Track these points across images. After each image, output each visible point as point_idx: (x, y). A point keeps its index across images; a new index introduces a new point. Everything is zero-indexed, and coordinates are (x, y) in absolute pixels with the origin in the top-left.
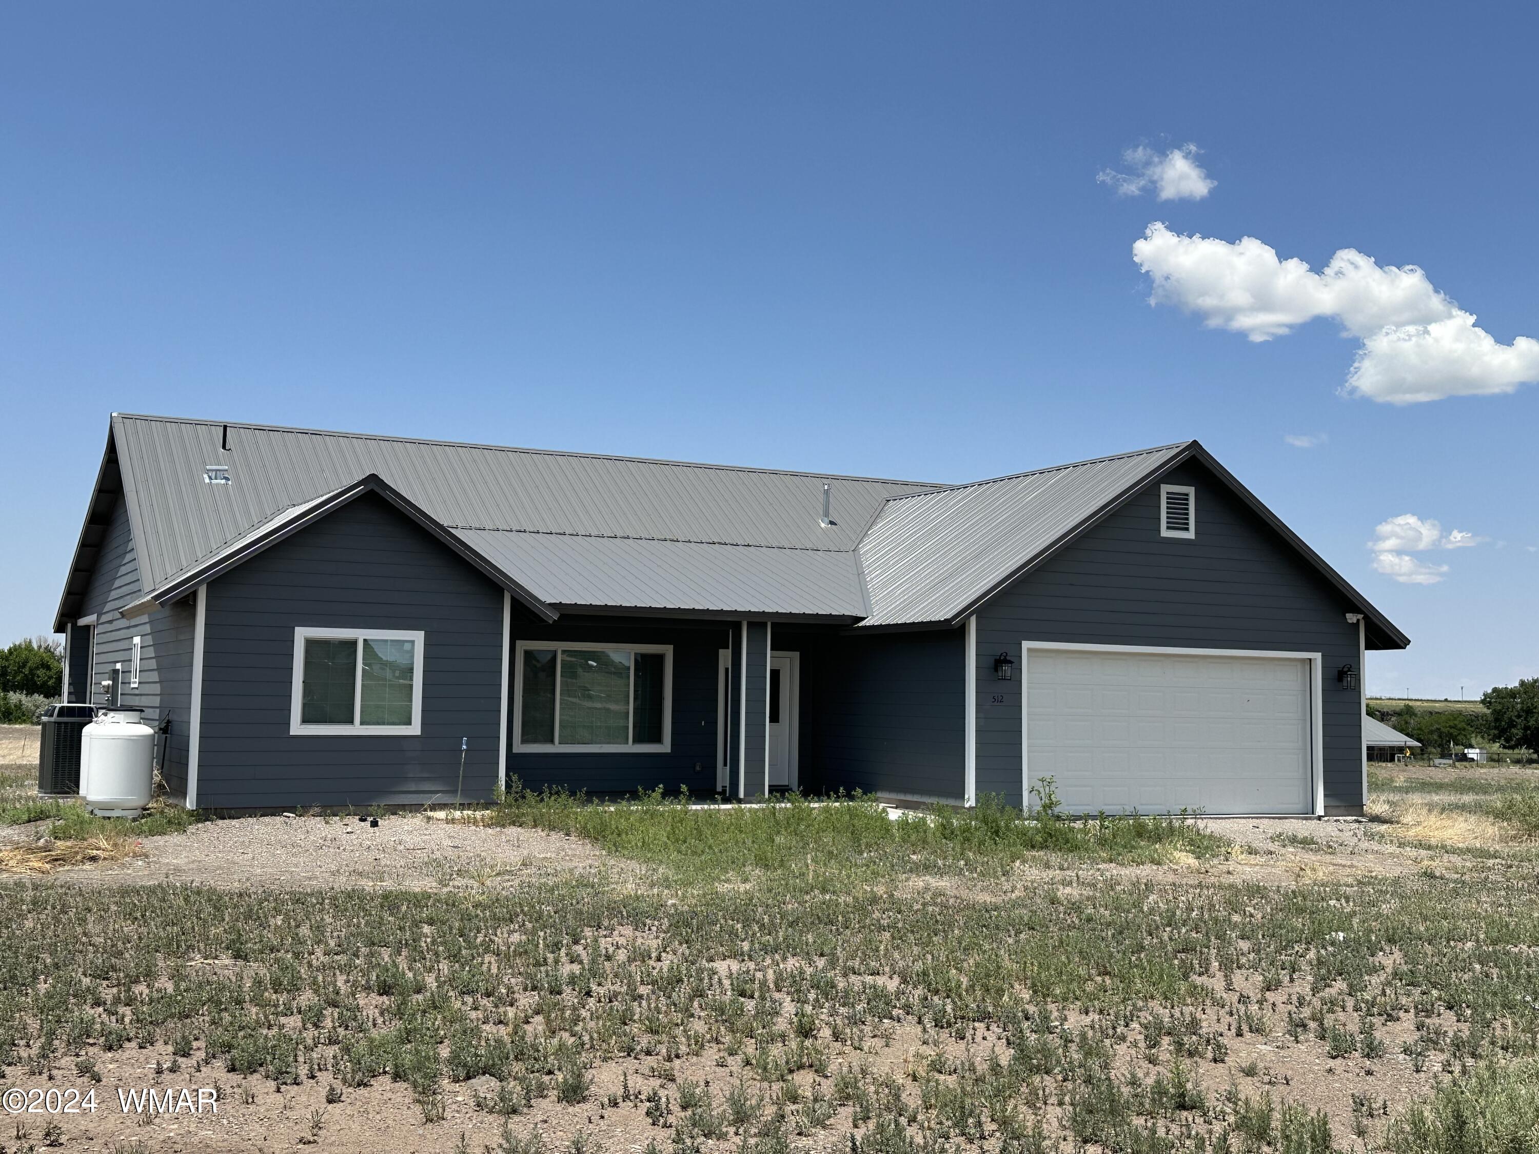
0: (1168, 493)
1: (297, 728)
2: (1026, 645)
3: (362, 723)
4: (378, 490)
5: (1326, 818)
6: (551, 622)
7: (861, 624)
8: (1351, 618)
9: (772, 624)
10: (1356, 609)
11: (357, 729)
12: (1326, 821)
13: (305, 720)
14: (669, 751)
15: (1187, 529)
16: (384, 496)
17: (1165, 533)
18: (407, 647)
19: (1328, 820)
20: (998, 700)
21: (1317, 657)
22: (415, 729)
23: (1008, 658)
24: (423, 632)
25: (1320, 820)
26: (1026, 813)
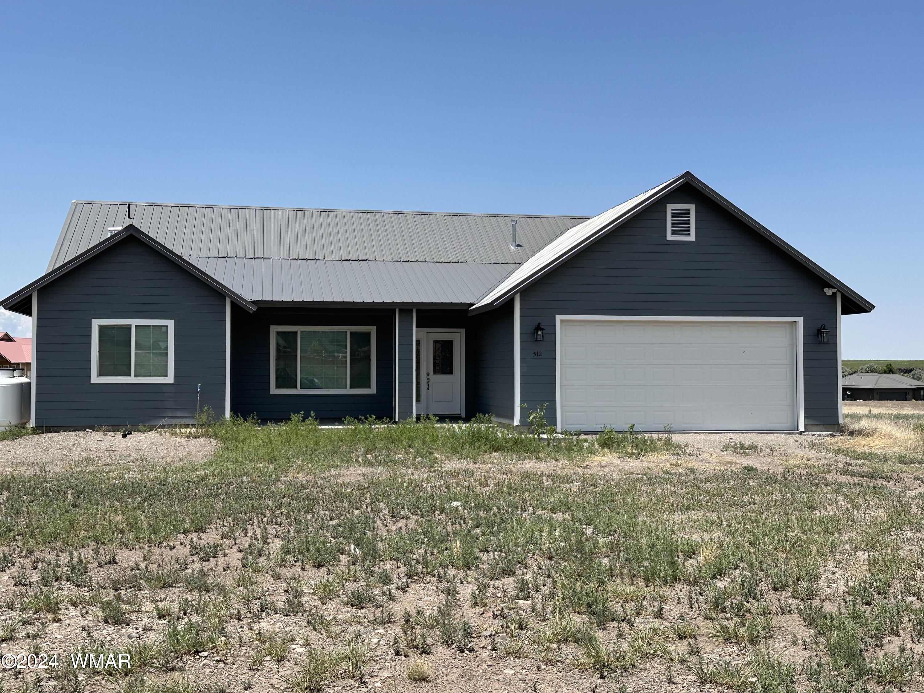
0: (672, 210)
1: (95, 379)
2: (558, 318)
3: (136, 376)
4: (134, 234)
5: (805, 433)
6: (251, 312)
7: (472, 308)
8: (829, 292)
9: (417, 310)
10: (830, 286)
11: (132, 380)
12: (806, 435)
13: (101, 374)
14: (375, 392)
15: (689, 234)
16: (139, 238)
17: (670, 237)
18: (164, 329)
19: (808, 435)
20: (537, 354)
21: (800, 320)
22: (170, 379)
23: (541, 327)
24: (173, 321)
25: (801, 434)
26: (559, 429)
